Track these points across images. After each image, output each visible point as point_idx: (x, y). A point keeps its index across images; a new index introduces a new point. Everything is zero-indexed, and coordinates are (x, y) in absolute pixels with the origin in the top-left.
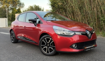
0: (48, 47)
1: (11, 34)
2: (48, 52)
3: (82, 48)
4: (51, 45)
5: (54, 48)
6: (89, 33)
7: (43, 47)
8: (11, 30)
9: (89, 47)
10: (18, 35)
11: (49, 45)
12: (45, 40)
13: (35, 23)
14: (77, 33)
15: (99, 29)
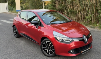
2: (48, 54)
3: (78, 53)
4: (51, 48)
6: (86, 38)
7: (44, 49)
9: (85, 51)
14: (75, 40)
15: (96, 20)
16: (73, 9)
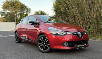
0: (44, 45)
1: (16, 35)
2: (44, 49)
4: (47, 43)
5: (49, 46)
6: (80, 34)
7: (40, 45)
8: (16, 31)
9: (79, 46)
10: (21, 36)
11: (45, 43)
12: (42, 39)
13: (35, 25)
14: (68, 33)
16: (75, 23)
